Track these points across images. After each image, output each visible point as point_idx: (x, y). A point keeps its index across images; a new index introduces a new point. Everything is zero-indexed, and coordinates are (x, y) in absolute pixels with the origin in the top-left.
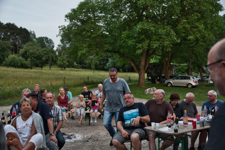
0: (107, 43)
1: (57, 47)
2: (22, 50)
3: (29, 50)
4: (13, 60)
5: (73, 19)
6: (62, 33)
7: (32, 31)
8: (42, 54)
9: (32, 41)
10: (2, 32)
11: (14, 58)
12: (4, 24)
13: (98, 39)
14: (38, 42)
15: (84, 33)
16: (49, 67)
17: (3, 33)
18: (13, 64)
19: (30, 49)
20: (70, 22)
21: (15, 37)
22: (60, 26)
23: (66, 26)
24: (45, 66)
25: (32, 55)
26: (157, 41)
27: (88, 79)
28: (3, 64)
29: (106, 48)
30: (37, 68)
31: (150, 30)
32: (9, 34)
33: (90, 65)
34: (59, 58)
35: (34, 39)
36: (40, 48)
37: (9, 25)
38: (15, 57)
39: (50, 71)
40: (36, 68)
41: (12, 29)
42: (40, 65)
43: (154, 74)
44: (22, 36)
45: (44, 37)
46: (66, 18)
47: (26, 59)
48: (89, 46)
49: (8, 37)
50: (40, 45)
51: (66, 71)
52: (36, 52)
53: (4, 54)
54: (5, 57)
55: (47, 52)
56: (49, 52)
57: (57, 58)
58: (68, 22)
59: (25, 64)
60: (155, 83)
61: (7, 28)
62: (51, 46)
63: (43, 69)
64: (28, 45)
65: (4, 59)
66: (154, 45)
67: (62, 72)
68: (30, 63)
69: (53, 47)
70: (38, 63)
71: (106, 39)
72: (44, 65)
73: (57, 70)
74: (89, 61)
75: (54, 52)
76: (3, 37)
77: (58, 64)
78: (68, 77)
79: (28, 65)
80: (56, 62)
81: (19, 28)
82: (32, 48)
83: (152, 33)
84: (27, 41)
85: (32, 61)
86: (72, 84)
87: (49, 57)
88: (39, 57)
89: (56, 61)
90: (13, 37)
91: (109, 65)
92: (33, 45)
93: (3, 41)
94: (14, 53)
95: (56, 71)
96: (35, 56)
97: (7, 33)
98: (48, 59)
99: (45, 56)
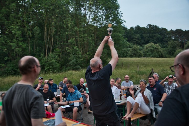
12: (174, 31)
17: (174, 37)
32: (178, 36)
37: (177, 30)
41: (179, 33)
44: (187, 36)
49: (177, 38)
53: (175, 49)
54: (175, 51)
61: (176, 32)
76: (174, 39)
81: (185, 31)
90: (180, 38)
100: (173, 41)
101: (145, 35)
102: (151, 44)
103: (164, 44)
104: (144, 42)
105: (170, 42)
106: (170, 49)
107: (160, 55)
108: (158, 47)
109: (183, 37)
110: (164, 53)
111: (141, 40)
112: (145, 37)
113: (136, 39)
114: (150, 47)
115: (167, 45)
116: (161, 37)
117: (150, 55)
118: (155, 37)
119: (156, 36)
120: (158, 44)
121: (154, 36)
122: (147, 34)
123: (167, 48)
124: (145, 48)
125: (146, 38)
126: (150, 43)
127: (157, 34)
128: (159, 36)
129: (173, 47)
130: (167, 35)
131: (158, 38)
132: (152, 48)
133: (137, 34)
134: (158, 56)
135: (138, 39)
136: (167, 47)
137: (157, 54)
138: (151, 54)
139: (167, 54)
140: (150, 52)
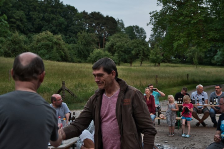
0: (212, 30)
1: (150, 37)
2: (109, 43)
3: (116, 42)
4: (98, 55)
5: (168, 2)
6: (153, 20)
7: (120, 20)
8: (132, 48)
9: (119, 31)
11: (99, 53)
12: (88, 14)
13: (200, 26)
14: (127, 33)
15: (181, 18)
16: (140, 63)
17: (88, 25)
19: (118, 42)
20: (163, 6)
21: (101, 28)
22: (152, 12)
23: (158, 11)
24: (135, 62)
25: (120, 49)
27: (188, 78)
28: (87, 61)
29: (211, 37)
30: (126, 64)
32: (94, 24)
33: (192, 58)
34: (152, 51)
35: (122, 29)
36: (128, 40)
37: (94, 14)
38: (101, 51)
39: (141, 68)
40: (124, 64)
41: (97, 19)
42: (129, 60)
44: (109, 27)
45: (134, 26)
46: (159, 1)
47: (113, 54)
48: (189, 35)
49: (93, 29)
50: (129, 35)
51: (160, 67)
52: (124, 45)
53: (89, 48)
54: (90, 52)
55: (137, 44)
56: (139, 44)
57: (149, 52)
58: (161, 6)
61: (92, 17)
62: (142, 36)
63: (133, 65)
64: (116, 37)
65: (89, 54)
67: (154, 68)
68: (117, 58)
69: (145, 37)
70: (127, 58)
71: (211, 25)
72: (133, 60)
73: (150, 66)
74: (191, 54)
75: (145, 44)
76: (87, 28)
77: (151, 58)
78: (162, 74)
79: (115, 61)
80: (148, 57)
81: (105, 17)
82: (120, 40)
84: (114, 32)
85: (120, 56)
86: (167, 83)
87: (139, 51)
88: (127, 51)
89: (148, 55)
90: (98, 28)
92: (121, 37)
94: (99, 47)
95: (148, 67)
96: (123, 49)
97: (92, 24)
98: (138, 52)
99: (135, 49)
100: (86, 33)
101: (34, 15)
102: (46, 34)
103: (70, 37)
104: (31, 28)
105: (81, 33)
106: (81, 47)
107: (64, 56)
108: (60, 42)
110: (70, 53)
111: (26, 24)
112: (35, 19)
113: (17, 20)
114: (45, 40)
115: (76, 39)
116: (66, 23)
118: (54, 21)
119: (57, 18)
120: (59, 36)
121: (53, 19)
122: (39, 12)
123: (75, 45)
124: (35, 40)
125: (38, 20)
126: (45, 30)
127: (58, 16)
128: (62, 20)
129: (86, 43)
130: (77, 20)
131: (60, 25)
132: (48, 42)
133: (18, 10)
134: (60, 59)
135: (21, 20)
136: (75, 43)
137: (57, 54)
138: (47, 54)
139: (76, 56)
140: (45, 50)
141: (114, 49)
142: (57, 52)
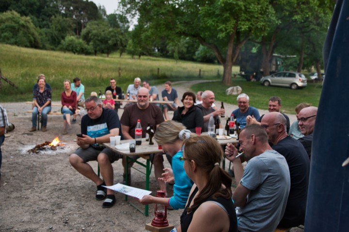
2: (85, 30)
3: (91, 30)
4: (70, 43)
8: (109, 37)
10: (64, 6)
11: (72, 41)
14: (109, 21)
16: (119, 54)
18: (70, 48)
19: (94, 29)
21: (80, 13)
25: (96, 38)
26: (247, 22)
28: (58, 48)
30: (104, 55)
31: (237, 5)
32: (72, 8)
33: (173, 51)
35: (104, 16)
38: (74, 39)
39: (120, 60)
42: (106, 51)
43: (249, 68)
44: (89, 12)
45: (116, 14)
47: (88, 42)
49: (70, 13)
52: (100, 34)
53: (64, 35)
55: (115, 33)
59: (86, 49)
60: (250, 80)
62: (126, 26)
63: (110, 56)
64: (92, 24)
66: (243, 27)
68: (93, 48)
69: (128, 27)
70: (104, 48)
74: (172, 48)
77: (127, 50)
79: (90, 51)
82: (96, 28)
83: (241, 9)
85: (95, 46)
87: (117, 41)
88: (104, 41)
90: (76, 13)
91: (199, 54)
93: (63, 18)
96: (99, 38)
97: (70, 8)
98: (115, 42)
99: (112, 39)
100: (61, 17)
103: (43, 20)
105: (55, 17)
106: (55, 33)
107: (33, 41)
108: (28, 25)
109: (82, 13)
110: (41, 39)
114: (10, 21)
115: (50, 24)
116: (38, 4)
117: (8, 39)
120: (28, 18)
123: (49, 30)
126: (11, 10)
129: (60, 29)
130: (52, 1)
131: (31, 5)
132: (14, 24)
134: (28, 44)
136: (49, 27)
137: (24, 39)
138: (13, 37)
139: (48, 42)
140: (9, 33)
141: (89, 37)
142: (25, 37)
